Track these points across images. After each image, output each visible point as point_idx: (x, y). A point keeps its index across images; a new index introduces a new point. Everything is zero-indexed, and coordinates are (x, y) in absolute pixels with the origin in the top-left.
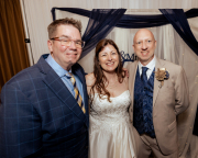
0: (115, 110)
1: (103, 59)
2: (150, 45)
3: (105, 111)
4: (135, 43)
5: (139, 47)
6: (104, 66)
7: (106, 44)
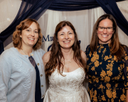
0: (68, 84)
3: (59, 84)
7: (64, 25)
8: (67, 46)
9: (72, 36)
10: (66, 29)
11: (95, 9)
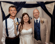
1: (24, 19)
2: (38, 14)
4: (34, 13)
5: (35, 14)
6: (24, 21)
7: (25, 14)
8: (26, 21)
9: (28, 18)
10: (26, 16)
11: (38, 7)
